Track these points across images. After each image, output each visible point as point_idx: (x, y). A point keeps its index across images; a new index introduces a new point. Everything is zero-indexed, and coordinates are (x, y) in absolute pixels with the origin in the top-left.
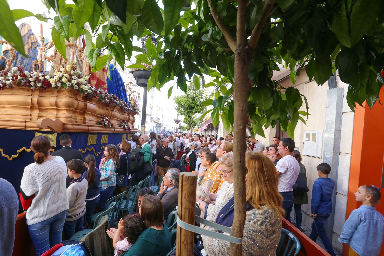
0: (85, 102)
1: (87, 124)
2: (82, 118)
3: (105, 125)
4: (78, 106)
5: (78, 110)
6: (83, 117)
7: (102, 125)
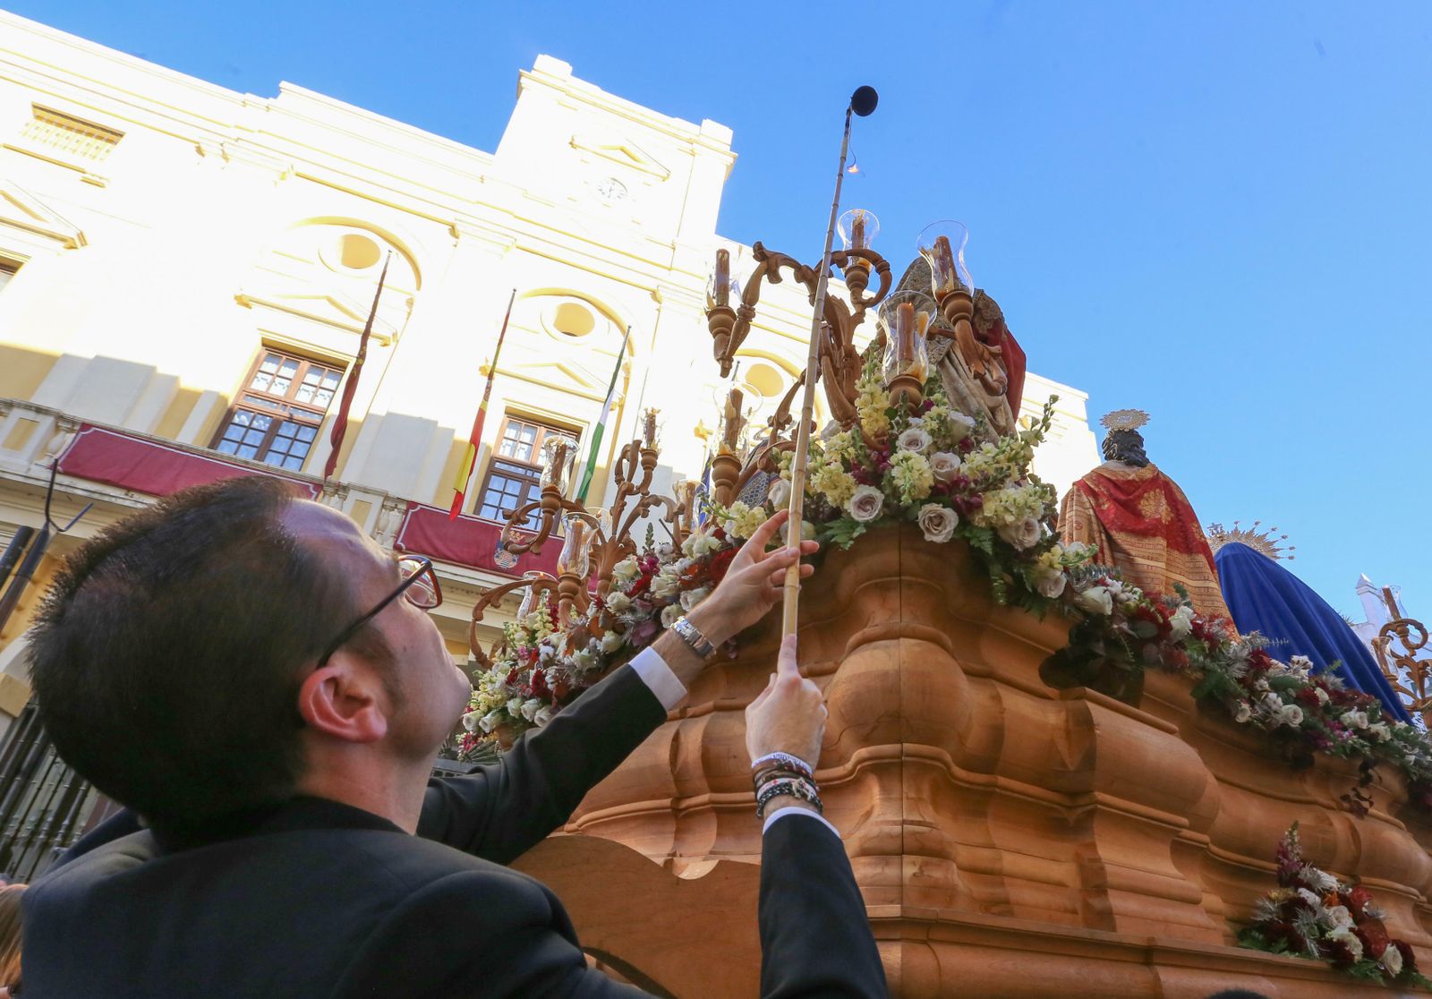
0: (1070, 703)
1: (1128, 933)
2: (1063, 871)
3: (1336, 951)
4: (997, 733)
5: (1002, 780)
6: (1078, 859)
7: (1296, 945)
